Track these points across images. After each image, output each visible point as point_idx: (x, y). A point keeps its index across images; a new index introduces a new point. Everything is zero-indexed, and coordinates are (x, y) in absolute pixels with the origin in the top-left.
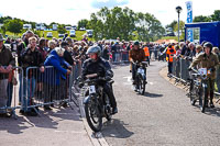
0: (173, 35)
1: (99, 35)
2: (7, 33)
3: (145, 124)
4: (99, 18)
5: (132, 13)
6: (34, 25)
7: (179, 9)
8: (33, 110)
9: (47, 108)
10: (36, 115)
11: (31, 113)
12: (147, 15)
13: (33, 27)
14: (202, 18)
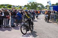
0: (46, 8)
1: (29, 8)
2: (8, 8)
3: (40, 29)
4: (29, 5)
5: (37, 3)
6: (14, 6)
7: (48, 2)
8: (14, 26)
9: (17, 25)
10: (14, 27)
11: (13, 26)
12: (41, 4)
13: (14, 7)
14: (53, 5)
